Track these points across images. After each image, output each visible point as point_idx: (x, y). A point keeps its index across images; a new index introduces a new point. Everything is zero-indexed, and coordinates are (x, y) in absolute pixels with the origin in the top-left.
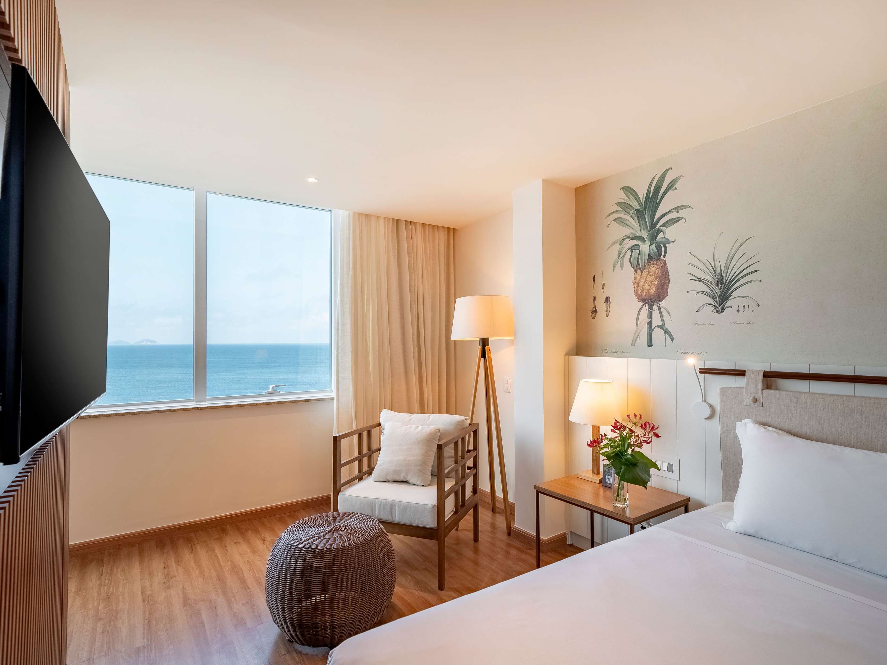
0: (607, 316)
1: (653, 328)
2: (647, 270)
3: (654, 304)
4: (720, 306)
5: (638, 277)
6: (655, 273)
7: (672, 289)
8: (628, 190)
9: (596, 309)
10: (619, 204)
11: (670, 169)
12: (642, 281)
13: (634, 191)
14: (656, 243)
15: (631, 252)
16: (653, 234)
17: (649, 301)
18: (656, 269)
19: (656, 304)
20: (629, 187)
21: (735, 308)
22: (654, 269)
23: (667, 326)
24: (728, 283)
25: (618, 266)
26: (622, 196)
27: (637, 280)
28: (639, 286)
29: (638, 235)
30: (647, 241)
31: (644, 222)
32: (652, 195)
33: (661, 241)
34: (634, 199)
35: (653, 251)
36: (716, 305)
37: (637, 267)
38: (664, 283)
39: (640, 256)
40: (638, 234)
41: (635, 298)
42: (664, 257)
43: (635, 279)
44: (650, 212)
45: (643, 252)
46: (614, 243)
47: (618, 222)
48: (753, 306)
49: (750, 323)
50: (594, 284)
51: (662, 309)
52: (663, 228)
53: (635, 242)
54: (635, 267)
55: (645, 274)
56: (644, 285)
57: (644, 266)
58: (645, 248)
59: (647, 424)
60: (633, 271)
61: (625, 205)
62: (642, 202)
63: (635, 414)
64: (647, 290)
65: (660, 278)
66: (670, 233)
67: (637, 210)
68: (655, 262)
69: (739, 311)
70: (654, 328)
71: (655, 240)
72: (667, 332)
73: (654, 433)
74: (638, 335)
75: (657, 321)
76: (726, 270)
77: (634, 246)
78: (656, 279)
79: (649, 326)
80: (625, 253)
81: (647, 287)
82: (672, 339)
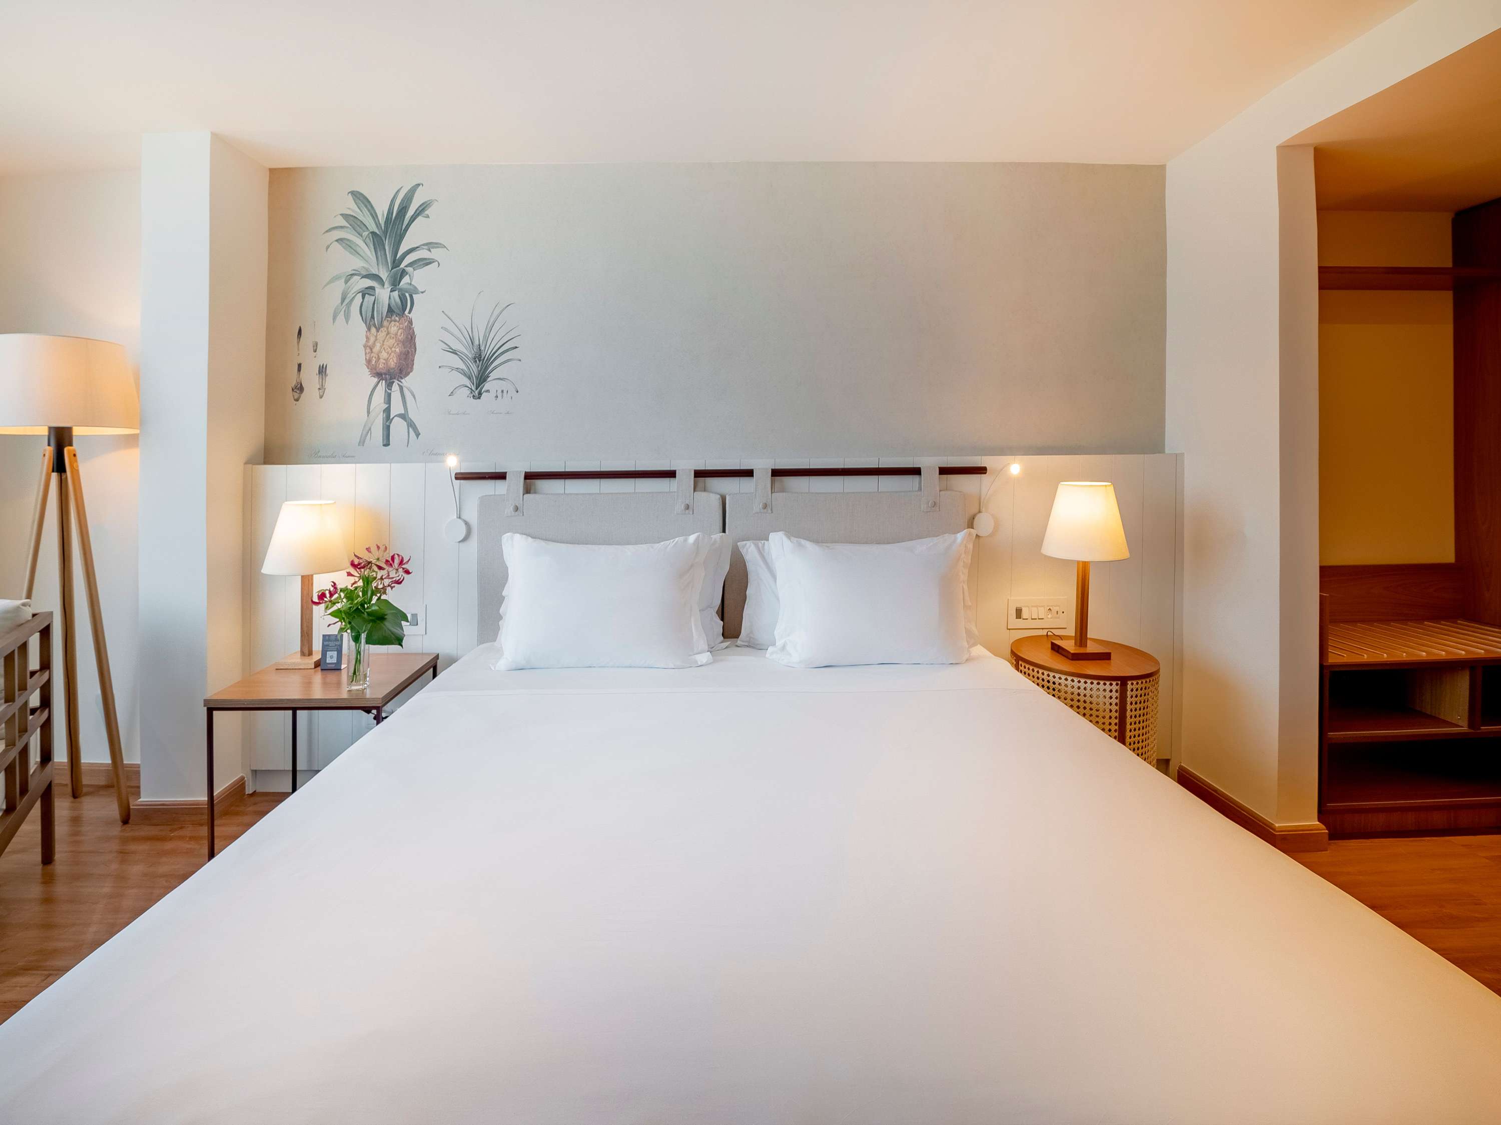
0: (321, 397)
1: (391, 417)
2: (385, 329)
3: (394, 382)
4: (477, 389)
5: (372, 339)
6: (396, 334)
7: (419, 360)
8: (359, 198)
9: (301, 384)
10: (345, 216)
11: (421, 186)
12: (378, 345)
13: (369, 202)
14: (400, 290)
15: (362, 296)
16: (396, 274)
17: (387, 376)
18: (399, 330)
19: (396, 382)
20: (358, 192)
21: (493, 394)
22: (395, 328)
23: (412, 415)
24: (487, 360)
25: (341, 316)
26: (351, 207)
27: (371, 343)
28: (372, 352)
29: (374, 273)
30: (387, 285)
31: (383, 253)
32: (396, 216)
33: (407, 289)
34: (369, 214)
35: (394, 299)
36: (473, 388)
37: (371, 322)
38: (408, 352)
39: (375, 306)
40: (374, 271)
41: (366, 371)
42: (410, 313)
43: (367, 341)
44: (392, 240)
45: (381, 300)
46: (336, 278)
47: (344, 245)
48: (512, 392)
49: (508, 413)
50: (298, 342)
51: (405, 389)
52: (410, 269)
53: (368, 283)
54: (368, 322)
55: (382, 334)
56: (380, 352)
57: (382, 322)
58: (384, 295)
59: (396, 556)
60: (363, 327)
61: (355, 220)
62: (381, 222)
63: (377, 545)
64: (385, 360)
65: (403, 343)
66: (417, 278)
67: (373, 233)
68: (397, 319)
69: (497, 397)
70: (393, 418)
71: (399, 285)
72: (411, 425)
73: (403, 569)
74: (370, 429)
75: (397, 408)
76: (485, 342)
77: (366, 288)
78: (398, 344)
79: (386, 416)
80: (354, 297)
81: (384, 356)
82: (418, 435)
